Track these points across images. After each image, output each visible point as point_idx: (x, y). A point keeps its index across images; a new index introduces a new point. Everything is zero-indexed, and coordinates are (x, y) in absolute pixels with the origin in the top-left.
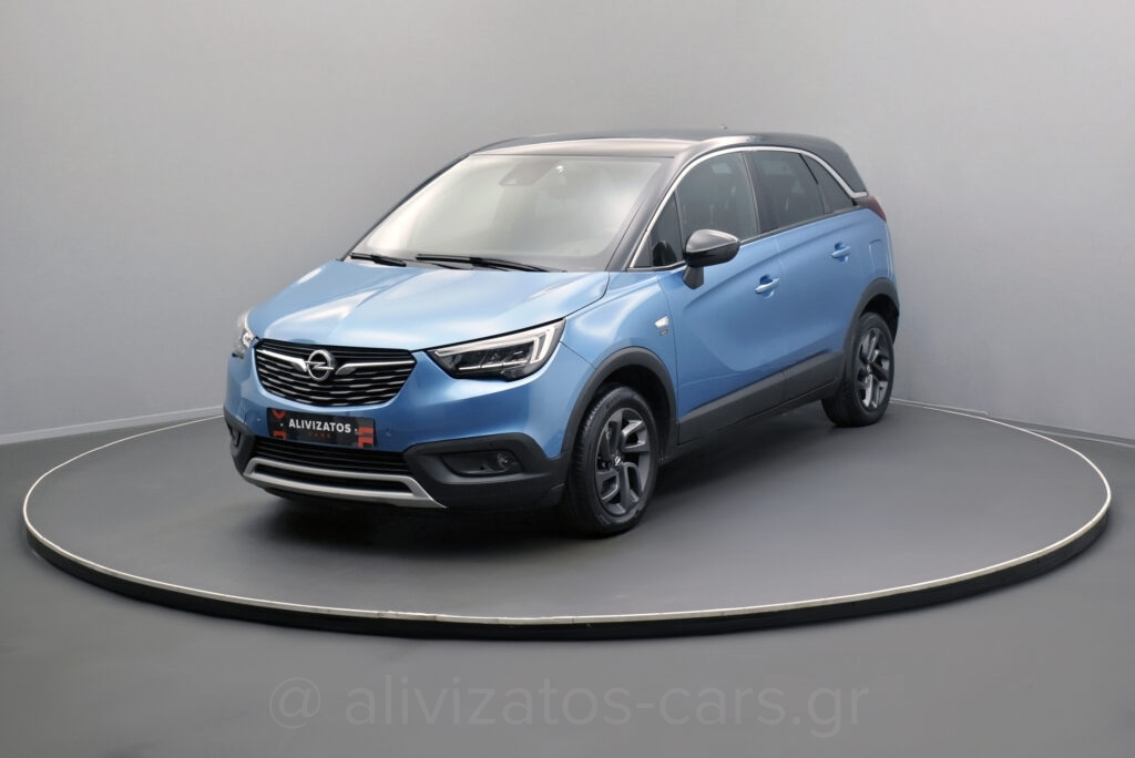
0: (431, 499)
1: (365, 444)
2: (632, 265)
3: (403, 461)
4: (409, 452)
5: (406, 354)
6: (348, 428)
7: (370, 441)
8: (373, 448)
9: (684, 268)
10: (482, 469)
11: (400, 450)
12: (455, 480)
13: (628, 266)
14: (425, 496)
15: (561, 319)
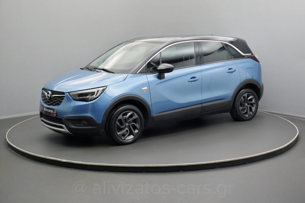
0: (68, 131)
1: (55, 116)
2: (138, 72)
3: (62, 121)
4: (63, 118)
5: (63, 93)
6: (52, 111)
7: (56, 115)
8: (56, 117)
9: (157, 74)
10: (80, 124)
11: (61, 118)
12: (73, 127)
13: (136, 73)
14: (66, 130)
15: (106, 86)
